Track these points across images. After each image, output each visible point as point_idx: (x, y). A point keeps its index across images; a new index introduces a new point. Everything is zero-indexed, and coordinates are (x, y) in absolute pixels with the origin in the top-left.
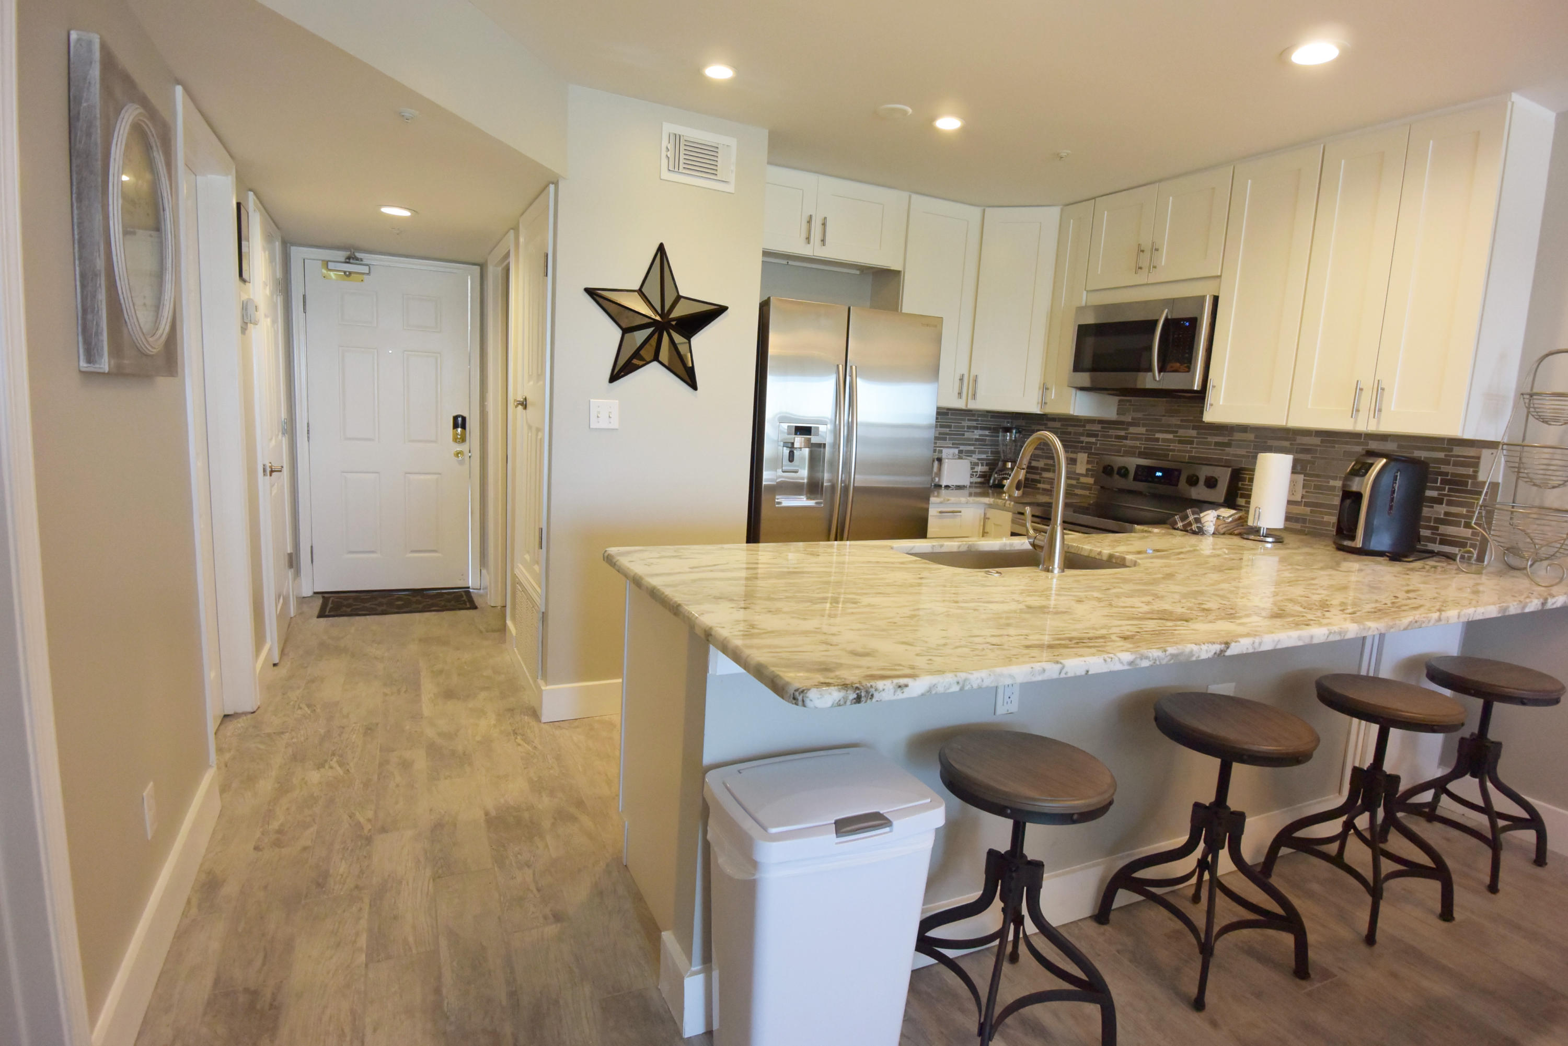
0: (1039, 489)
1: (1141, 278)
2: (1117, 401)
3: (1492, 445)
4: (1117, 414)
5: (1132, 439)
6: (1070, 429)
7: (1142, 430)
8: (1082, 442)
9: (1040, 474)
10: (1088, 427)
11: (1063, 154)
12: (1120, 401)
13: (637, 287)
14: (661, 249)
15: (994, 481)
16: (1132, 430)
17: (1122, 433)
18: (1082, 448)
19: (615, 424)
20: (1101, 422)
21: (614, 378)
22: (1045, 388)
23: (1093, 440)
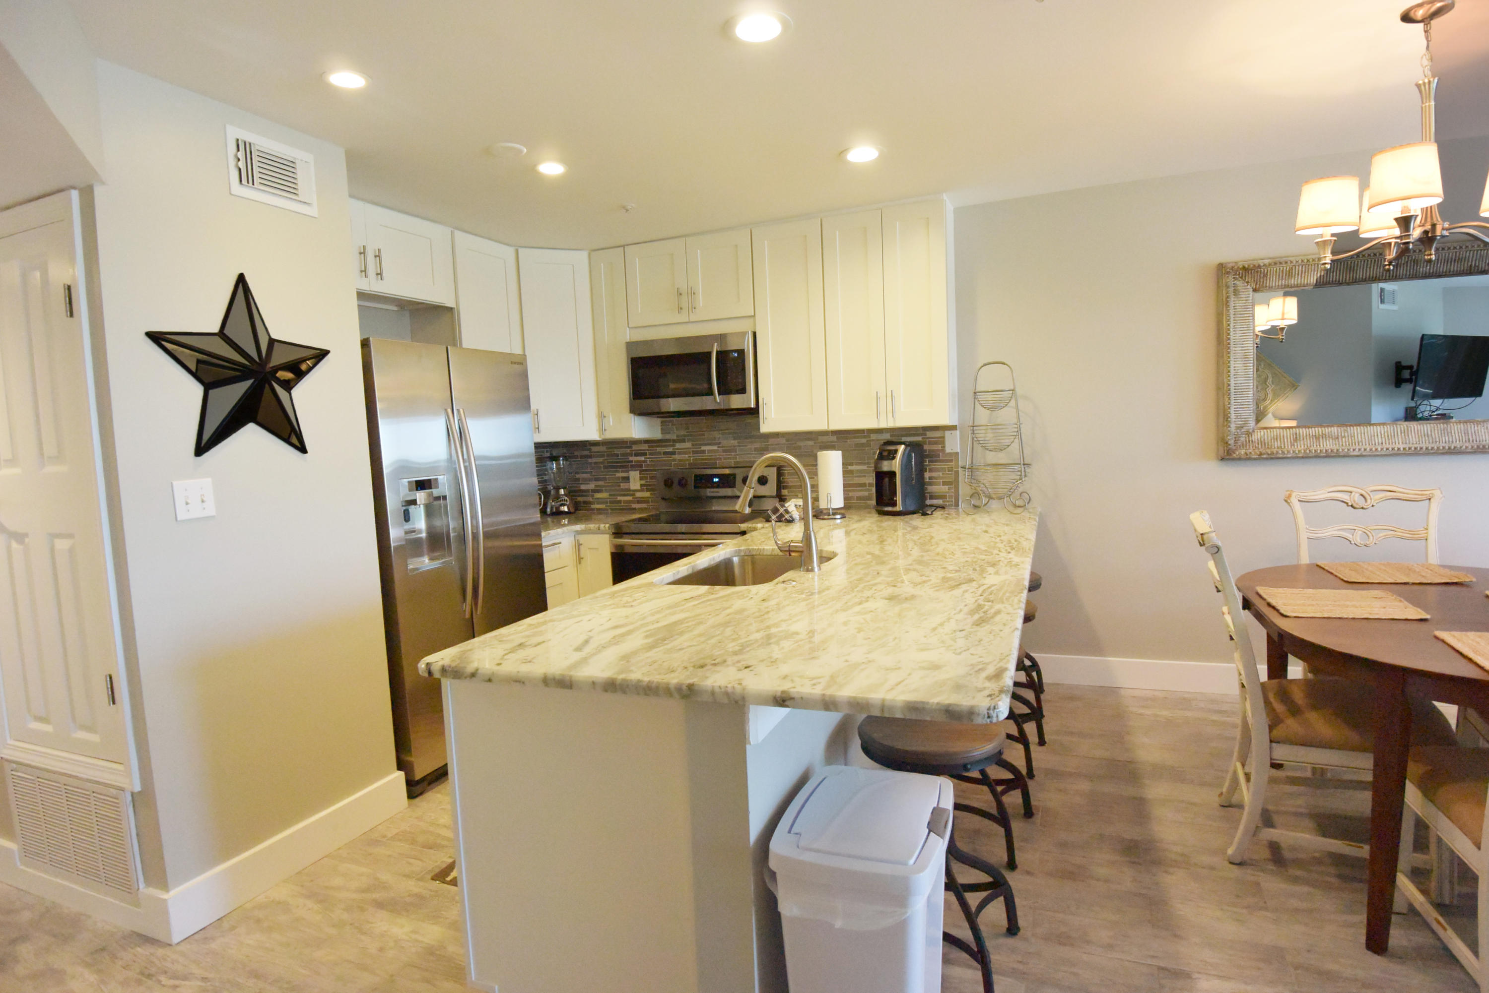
0: (593, 509)
1: (683, 318)
2: (660, 424)
3: (954, 428)
4: (662, 433)
5: (680, 453)
6: (616, 451)
7: (688, 445)
8: (632, 461)
9: (593, 496)
10: (635, 447)
11: (629, 207)
12: (662, 422)
13: (216, 329)
14: (241, 280)
15: (552, 508)
16: (678, 445)
17: (670, 449)
18: (632, 466)
19: (210, 510)
20: (647, 441)
21: (201, 449)
22: (602, 417)
23: (642, 458)
